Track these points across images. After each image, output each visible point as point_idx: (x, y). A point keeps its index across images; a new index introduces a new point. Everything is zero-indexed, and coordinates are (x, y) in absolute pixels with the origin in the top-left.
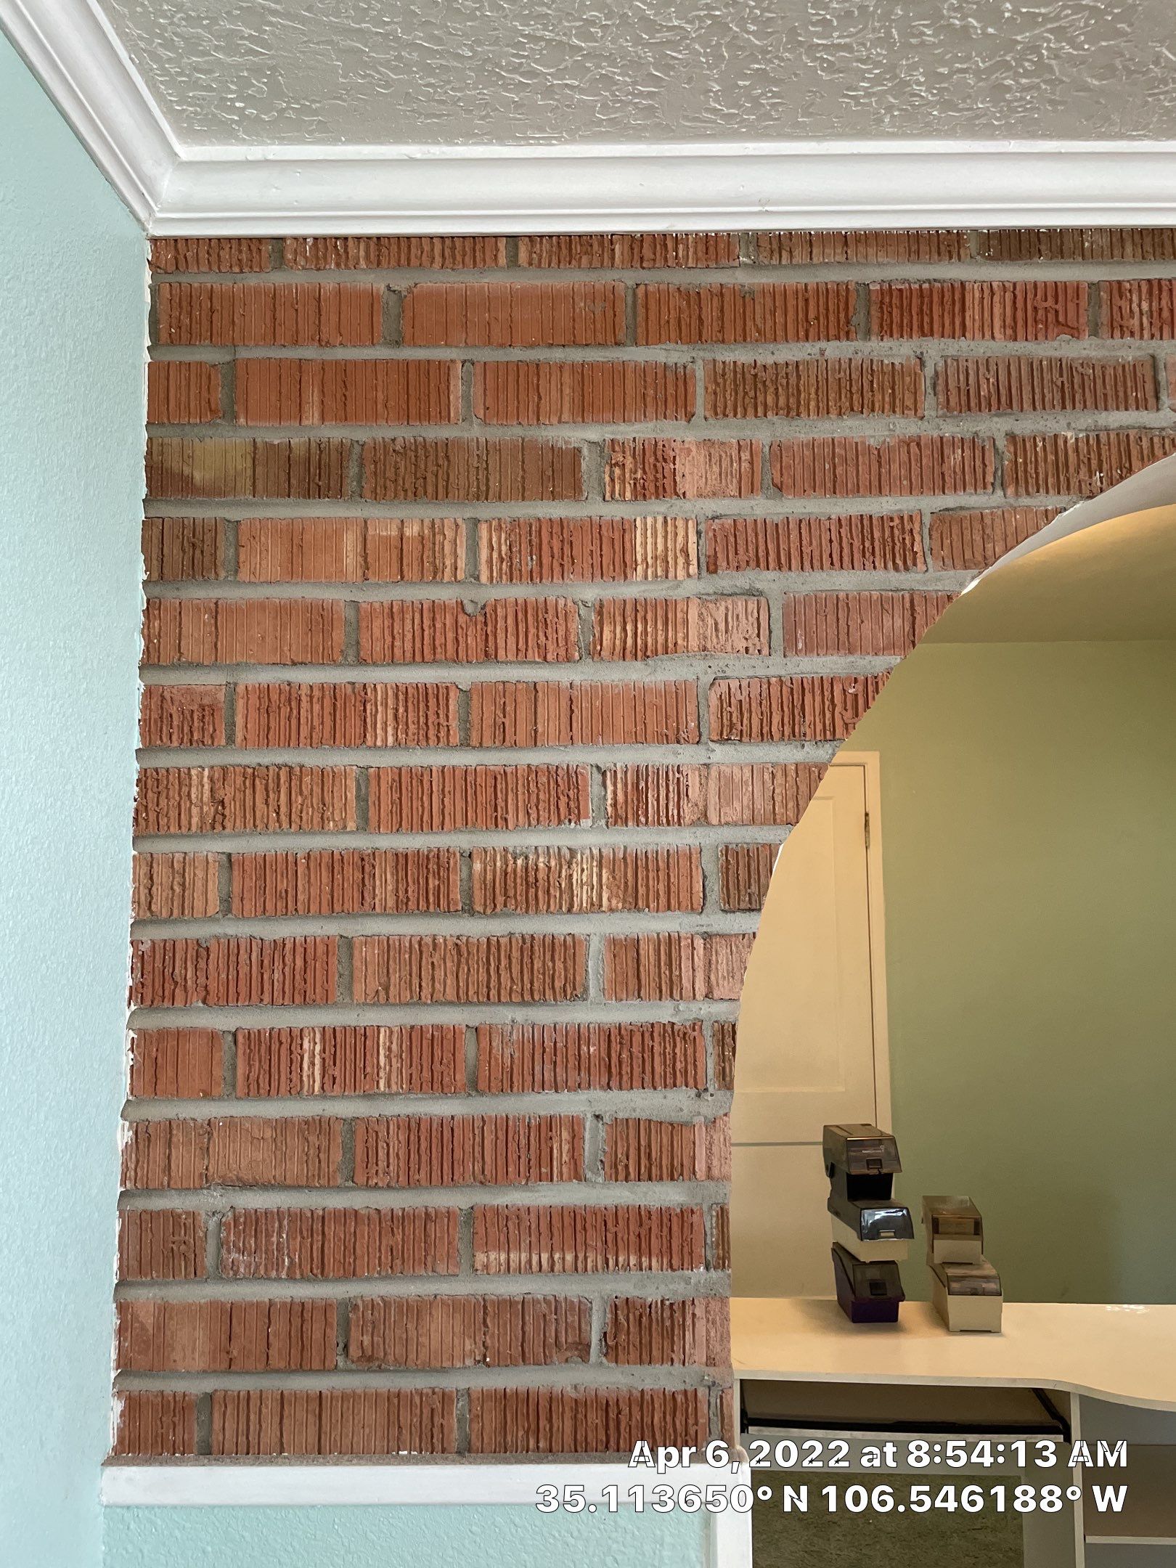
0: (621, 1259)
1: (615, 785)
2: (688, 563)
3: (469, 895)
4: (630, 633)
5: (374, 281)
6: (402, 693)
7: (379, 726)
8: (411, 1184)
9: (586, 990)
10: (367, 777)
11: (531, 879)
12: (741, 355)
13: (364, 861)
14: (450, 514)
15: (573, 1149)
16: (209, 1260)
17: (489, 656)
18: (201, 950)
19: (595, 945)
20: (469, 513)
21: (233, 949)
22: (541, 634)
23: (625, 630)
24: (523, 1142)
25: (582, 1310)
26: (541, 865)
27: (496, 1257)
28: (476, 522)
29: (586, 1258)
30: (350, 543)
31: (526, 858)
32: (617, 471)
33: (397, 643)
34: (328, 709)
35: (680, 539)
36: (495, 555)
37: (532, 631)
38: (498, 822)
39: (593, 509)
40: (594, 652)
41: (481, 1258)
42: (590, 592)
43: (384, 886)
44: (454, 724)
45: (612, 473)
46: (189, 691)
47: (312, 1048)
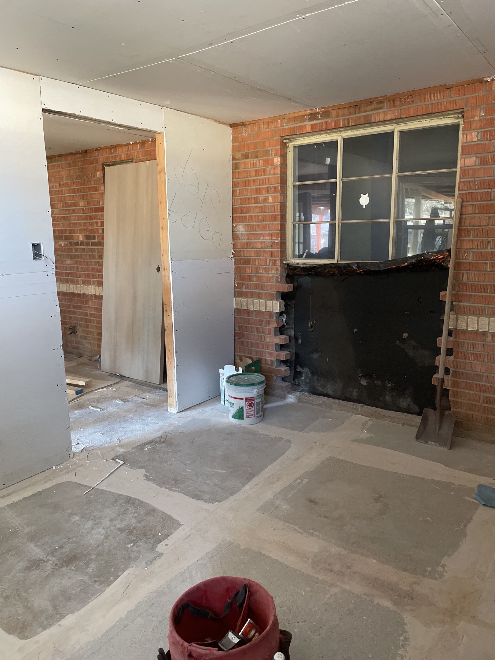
3: (260, 201)
10: (251, 189)
28: (260, 160)
30: (249, 164)
31: (265, 197)
33: (254, 174)
34: (248, 182)
36: (262, 164)
37: (265, 172)
38: (262, 193)
40: (271, 174)
41: (261, 238)
42: (270, 167)
43: (253, 201)
44: (258, 183)
46: (235, 181)
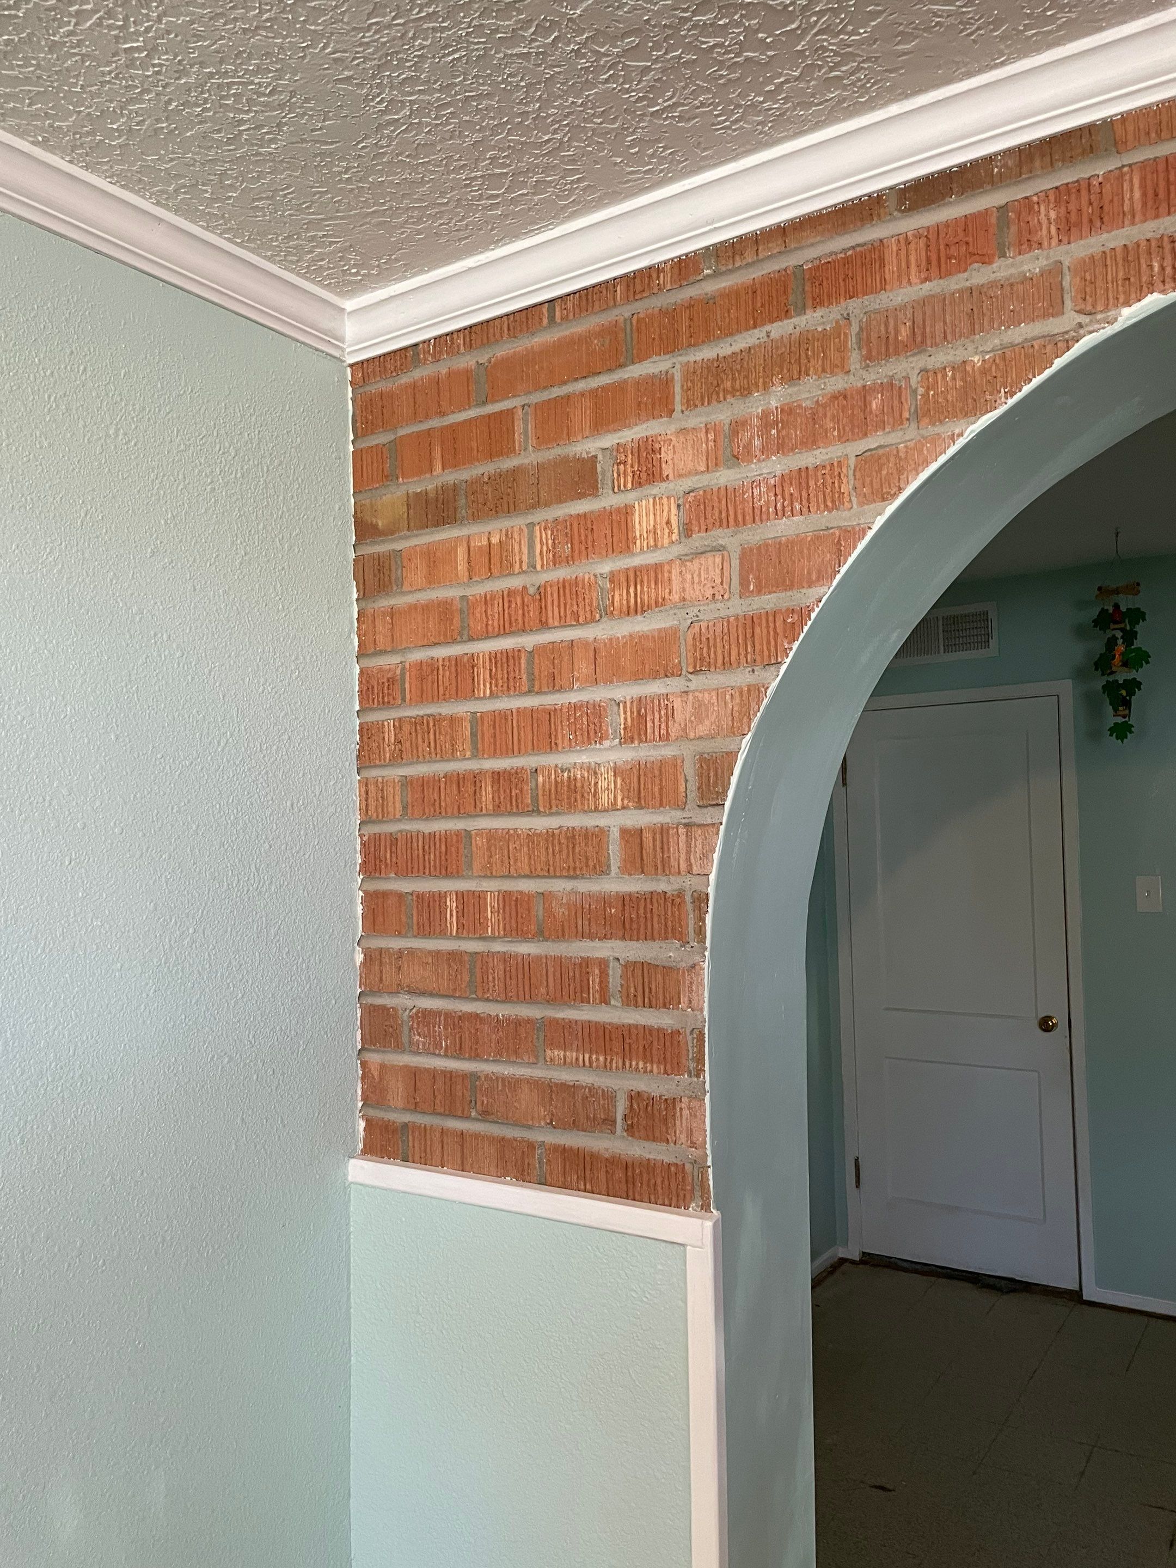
0: (634, 1063)
1: (625, 713)
2: (671, 532)
3: (535, 799)
4: (632, 595)
5: (467, 361)
6: (494, 658)
7: (482, 682)
8: (507, 1000)
9: (609, 866)
10: (476, 719)
11: (572, 787)
12: (706, 353)
13: (476, 778)
14: (517, 522)
15: (601, 982)
16: (405, 1039)
17: (544, 625)
18: (393, 840)
19: (615, 834)
20: (530, 519)
21: (410, 838)
22: (575, 603)
23: (628, 592)
24: (571, 974)
25: (610, 1096)
26: (579, 776)
27: (558, 1053)
28: (531, 525)
29: (612, 1060)
30: (461, 553)
31: (569, 771)
32: (622, 467)
33: (490, 622)
34: (454, 675)
35: (665, 513)
36: (545, 548)
37: (569, 601)
38: (552, 746)
39: (608, 501)
40: (608, 613)
41: (549, 1052)
42: (606, 567)
43: (487, 793)
44: (524, 677)
45: (618, 469)
46: (381, 670)
47: (452, 904)
